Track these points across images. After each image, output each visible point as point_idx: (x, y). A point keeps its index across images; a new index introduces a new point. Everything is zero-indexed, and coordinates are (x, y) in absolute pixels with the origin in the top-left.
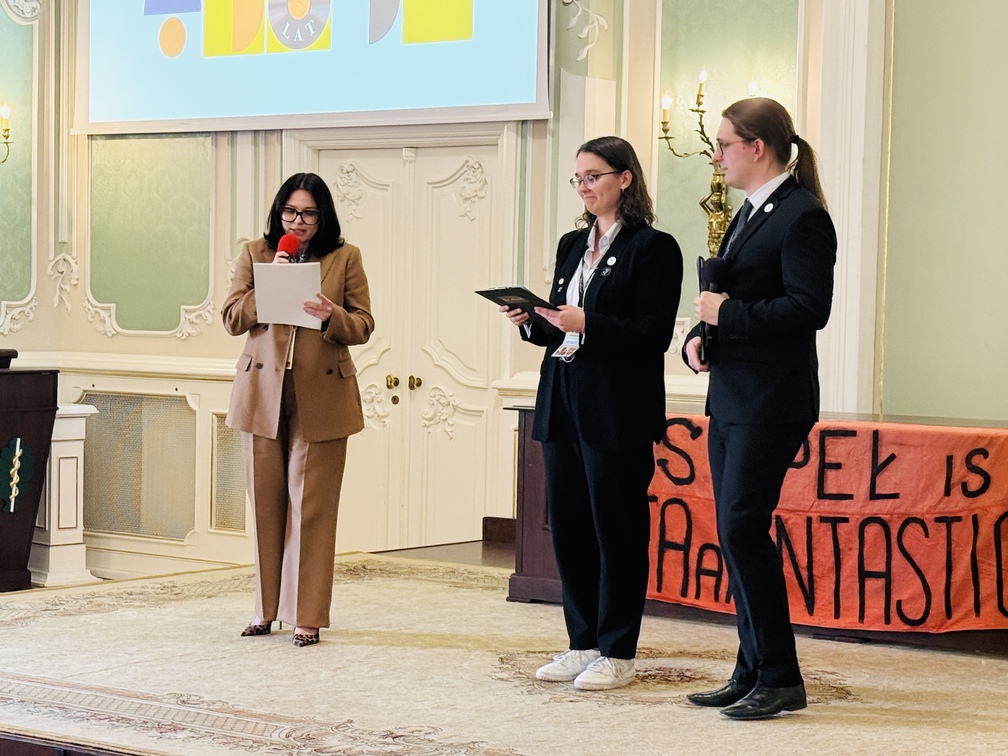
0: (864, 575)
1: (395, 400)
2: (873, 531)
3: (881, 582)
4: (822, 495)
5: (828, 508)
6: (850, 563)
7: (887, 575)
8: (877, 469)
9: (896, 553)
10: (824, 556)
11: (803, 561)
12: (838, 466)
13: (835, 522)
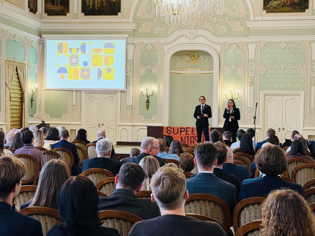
0: (191, 142)
1: (99, 127)
2: (192, 138)
3: (193, 143)
4: (186, 134)
5: (187, 136)
6: (189, 141)
7: (194, 142)
8: (192, 131)
9: (195, 140)
10: (186, 140)
11: (184, 141)
12: (188, 131)
13: (188, 137)
